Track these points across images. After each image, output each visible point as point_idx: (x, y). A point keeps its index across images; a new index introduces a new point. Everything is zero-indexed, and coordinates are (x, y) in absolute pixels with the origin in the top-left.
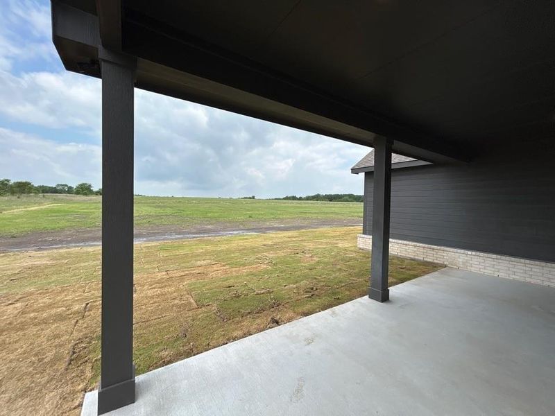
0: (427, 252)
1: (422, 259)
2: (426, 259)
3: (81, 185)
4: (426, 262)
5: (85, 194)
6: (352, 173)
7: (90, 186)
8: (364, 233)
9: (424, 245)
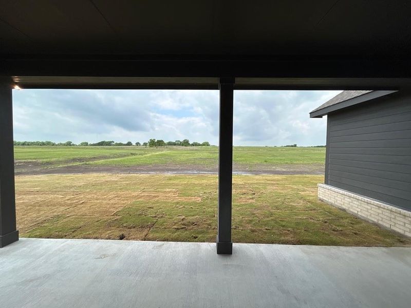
0: (395, 219)
1: (388, 226)
2: (393, 228)
3: (185, 140)
4: (394, 232)
5: (186, 146)
6: (311, 117)
7: (188, 141)
8: (326, 183)
9: (390, 207)
